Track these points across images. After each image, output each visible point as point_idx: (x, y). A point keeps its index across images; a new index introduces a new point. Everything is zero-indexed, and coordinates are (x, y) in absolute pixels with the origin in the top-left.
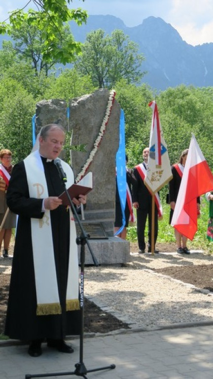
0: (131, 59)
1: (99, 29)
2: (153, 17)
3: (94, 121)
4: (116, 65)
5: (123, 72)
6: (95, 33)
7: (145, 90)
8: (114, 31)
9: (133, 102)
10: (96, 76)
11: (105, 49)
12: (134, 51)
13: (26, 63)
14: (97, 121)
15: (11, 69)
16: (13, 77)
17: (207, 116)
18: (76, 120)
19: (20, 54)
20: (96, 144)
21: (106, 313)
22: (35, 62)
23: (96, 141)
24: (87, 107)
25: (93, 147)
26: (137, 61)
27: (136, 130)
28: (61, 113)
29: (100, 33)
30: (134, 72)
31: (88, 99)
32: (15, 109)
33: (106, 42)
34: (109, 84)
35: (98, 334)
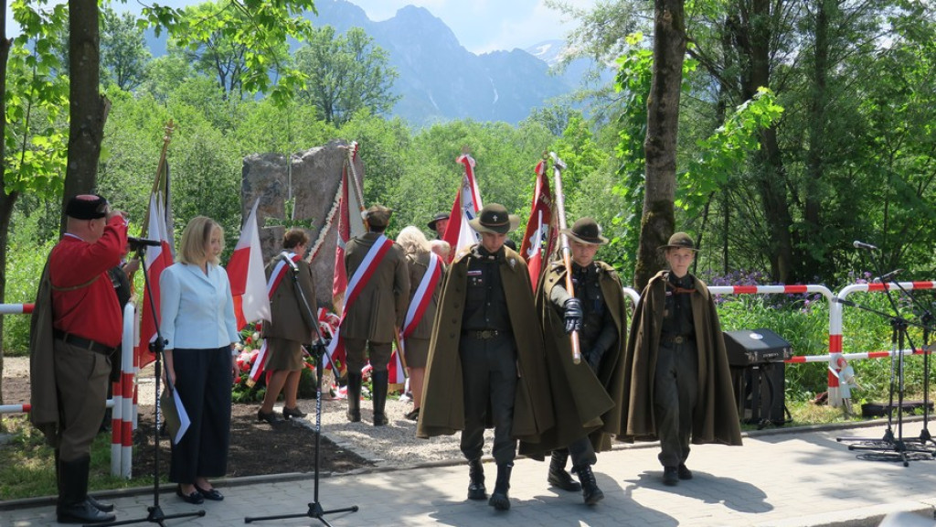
0: (377, 74)
1: (328, 25)
2: (413, 6)
3: (325, 186)
4: (352, 84)
5: (365, 95)
6: (320, 30)
7: (399, 126)
8: (352, 29)
9: (379, 145)
10: (321, 100)
11: (334, 58)
12: (382, 62)
13: (207, 78)
14: (331, 186)
15: (184, 87)
16: (187, 100)
17: (494, 169)
18: (301, 183)
19: (196, 62)
20: (330, 218)
21: (344, 450)
22: (223, 77)
23: (329, 214)
24: (316, 165)
25: (325, 223)
26: (387, 78)
27: (383, 190)
28: (279, 174)
29: (328, 31)
30: (381, 95)
31: (317, 154)
32: (192, 155)
33: (336, 47)
34: (342, 114)
35: (334, 473)
